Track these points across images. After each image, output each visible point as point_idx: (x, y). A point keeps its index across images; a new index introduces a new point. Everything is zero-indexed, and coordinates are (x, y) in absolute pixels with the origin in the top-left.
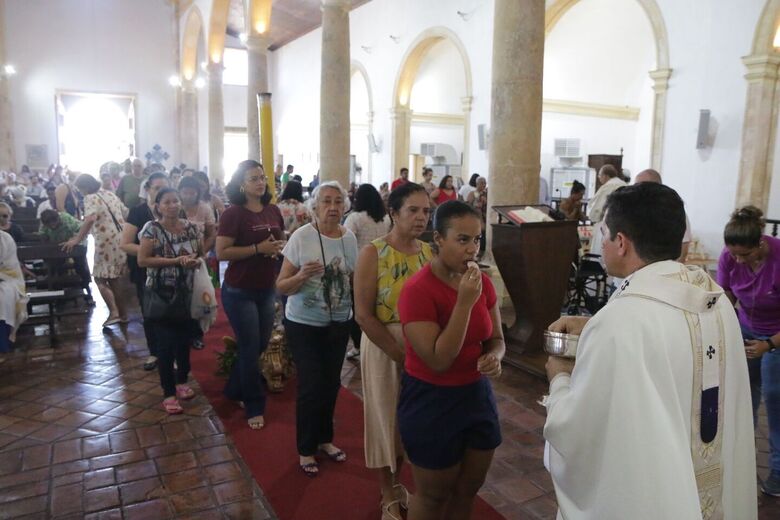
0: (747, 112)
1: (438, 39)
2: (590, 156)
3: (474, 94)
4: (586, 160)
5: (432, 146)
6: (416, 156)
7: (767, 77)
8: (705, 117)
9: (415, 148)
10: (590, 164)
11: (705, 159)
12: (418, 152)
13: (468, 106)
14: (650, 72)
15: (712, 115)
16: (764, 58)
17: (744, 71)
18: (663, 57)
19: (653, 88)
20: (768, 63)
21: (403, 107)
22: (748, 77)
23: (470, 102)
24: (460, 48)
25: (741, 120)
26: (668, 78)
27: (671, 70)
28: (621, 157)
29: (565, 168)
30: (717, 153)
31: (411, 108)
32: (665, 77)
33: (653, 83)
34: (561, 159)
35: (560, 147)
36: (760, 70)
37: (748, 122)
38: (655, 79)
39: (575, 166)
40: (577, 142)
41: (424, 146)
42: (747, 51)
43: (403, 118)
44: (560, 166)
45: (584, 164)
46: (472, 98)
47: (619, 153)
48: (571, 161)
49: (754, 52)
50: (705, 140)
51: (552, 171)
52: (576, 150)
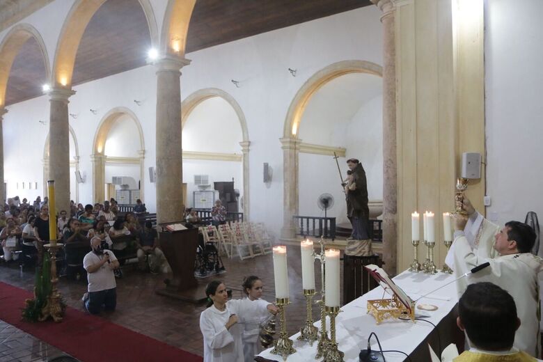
0: (284, 165)
1: (122, 114)
2: (215, 183)
3: (146, 149)
4: (213, 186)
5: (120, 179)
6: (109, 184)
7: (290, 148)
8: (266, 167)
9: (109, 179)
10: (216, 188)
11: (268, 187)
12: (111, 182)
13: (142, 155)
14: (240, 143)
15: (269, 165)
16: (288, 140)
17: (281, 145)
18: (245, 135)
19: (243, 150)
20: (290, 142)
21: (99, 154)
22: (283, 148)
23: (144, 154)
24: (136, 120)
25: (282, 168)
26: (249, 146)
27: (250, 142)
28: (233, 183)
29: (201, 191)
30: (274, 184)
31: (105, 154)
32: (247, 144)
33: (242, 148)
34: (199, 186)
35: (198, 179)
36: (288, 145)
37: (285, 170)
38: (243, 146)
39: (207, 190)
40: (207, 176)
41: (114, 179)
42: (282, 136)
43: (100, 161)
44: (198, 190)
45: (212, 188)
46: (144, 151)
47: (232, 181)
48: (204, 187)
49: (284, 136)
50: (268, 178)
51: (194, 193)
52: (207, 181)
